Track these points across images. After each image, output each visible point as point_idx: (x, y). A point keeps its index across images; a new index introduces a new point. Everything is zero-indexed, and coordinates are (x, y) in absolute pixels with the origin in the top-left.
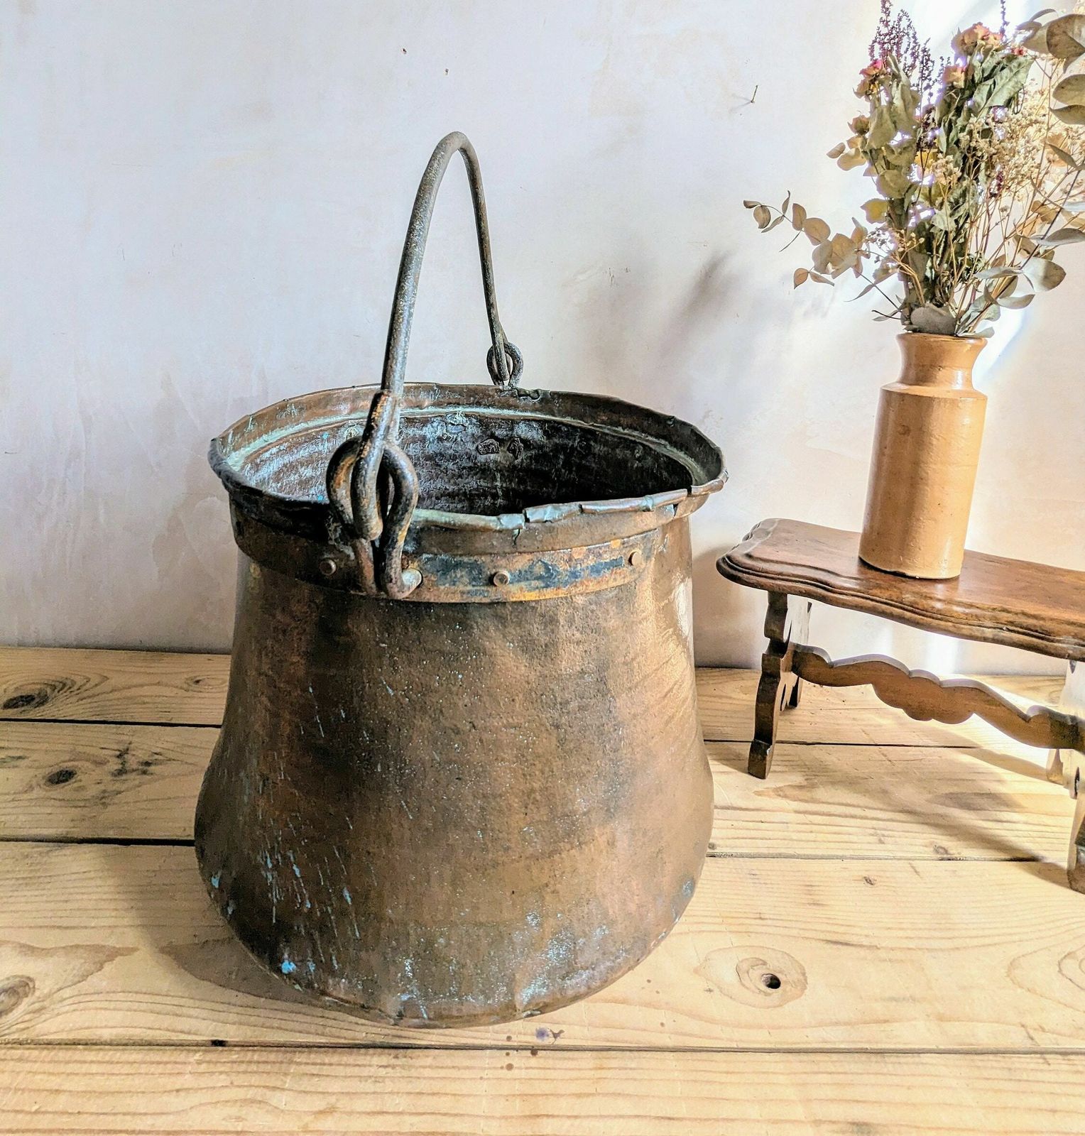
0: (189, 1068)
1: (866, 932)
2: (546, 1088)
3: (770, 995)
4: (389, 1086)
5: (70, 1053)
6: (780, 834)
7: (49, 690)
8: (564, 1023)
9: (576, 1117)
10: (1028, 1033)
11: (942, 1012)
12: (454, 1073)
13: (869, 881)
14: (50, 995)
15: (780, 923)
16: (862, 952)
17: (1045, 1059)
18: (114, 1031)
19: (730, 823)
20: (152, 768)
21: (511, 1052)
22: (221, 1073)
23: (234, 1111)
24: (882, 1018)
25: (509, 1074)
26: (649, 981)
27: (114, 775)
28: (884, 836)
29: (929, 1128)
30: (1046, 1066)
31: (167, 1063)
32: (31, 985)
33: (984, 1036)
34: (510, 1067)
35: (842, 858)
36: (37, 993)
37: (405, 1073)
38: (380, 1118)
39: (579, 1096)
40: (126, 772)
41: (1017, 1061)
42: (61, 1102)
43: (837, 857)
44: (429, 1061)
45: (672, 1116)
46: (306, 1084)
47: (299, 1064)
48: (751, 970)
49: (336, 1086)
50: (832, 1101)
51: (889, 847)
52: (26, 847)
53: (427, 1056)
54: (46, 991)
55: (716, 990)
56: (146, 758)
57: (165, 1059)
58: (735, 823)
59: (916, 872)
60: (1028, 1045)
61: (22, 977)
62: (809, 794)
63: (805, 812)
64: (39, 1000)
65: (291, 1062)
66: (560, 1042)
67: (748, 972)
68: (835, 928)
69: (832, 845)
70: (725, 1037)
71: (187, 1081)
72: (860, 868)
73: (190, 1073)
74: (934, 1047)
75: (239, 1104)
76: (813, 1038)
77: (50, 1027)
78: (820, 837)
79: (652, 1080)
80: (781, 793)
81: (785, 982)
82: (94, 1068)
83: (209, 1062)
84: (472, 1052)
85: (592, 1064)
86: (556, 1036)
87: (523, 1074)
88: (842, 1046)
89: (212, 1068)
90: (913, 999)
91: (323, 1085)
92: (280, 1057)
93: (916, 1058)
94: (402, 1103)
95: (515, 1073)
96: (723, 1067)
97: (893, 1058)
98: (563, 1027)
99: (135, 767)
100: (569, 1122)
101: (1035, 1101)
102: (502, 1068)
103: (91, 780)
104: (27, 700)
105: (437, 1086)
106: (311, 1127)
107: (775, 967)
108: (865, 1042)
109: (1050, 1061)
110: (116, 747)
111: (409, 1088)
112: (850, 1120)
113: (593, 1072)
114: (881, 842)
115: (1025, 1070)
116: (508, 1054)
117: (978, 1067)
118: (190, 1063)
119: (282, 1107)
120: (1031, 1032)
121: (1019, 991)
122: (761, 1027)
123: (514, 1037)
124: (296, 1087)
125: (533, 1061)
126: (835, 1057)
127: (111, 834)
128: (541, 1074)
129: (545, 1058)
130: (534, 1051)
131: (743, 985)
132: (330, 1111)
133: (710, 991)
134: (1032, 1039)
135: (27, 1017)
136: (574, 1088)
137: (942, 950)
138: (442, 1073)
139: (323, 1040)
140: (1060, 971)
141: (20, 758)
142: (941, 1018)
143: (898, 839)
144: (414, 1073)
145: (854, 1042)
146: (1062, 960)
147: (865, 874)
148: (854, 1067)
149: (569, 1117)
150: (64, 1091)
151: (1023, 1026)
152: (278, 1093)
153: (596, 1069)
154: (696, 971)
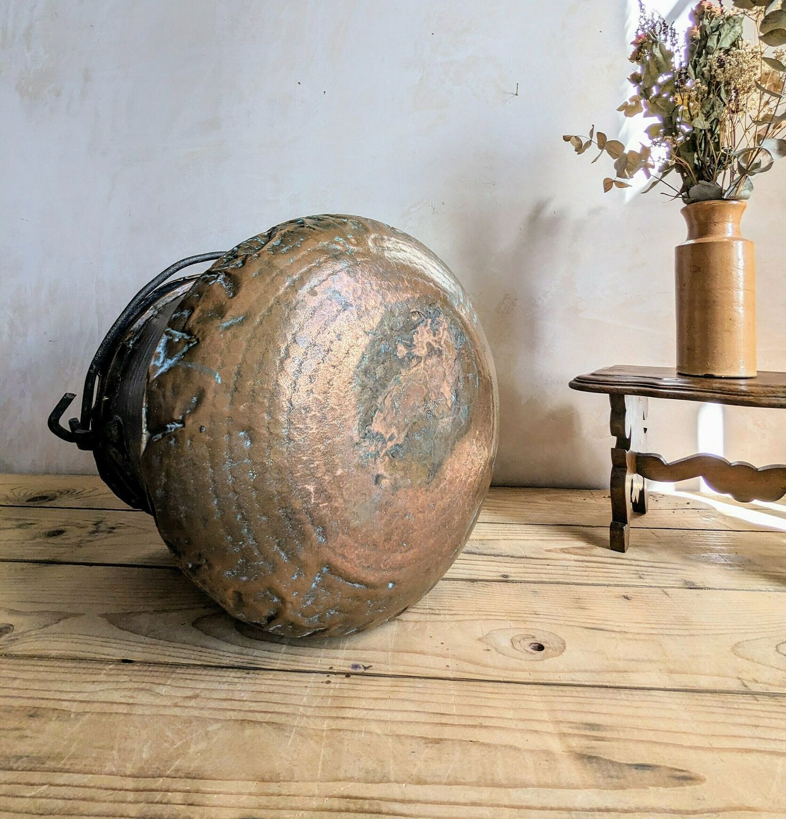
0: (105, 672)
1: (618, 624)
2: (353, 694)
3: (535, 654)
4: (239, 687)
5: (27, 661)
6: (561, 572)
7: (58, 494)
8: (373, 662)
9: (371, 709)
10: (742, 682)
11: (672, 668)
12: (287, 683)
13: (626, 598)
14: (22, 633)
15: (551, 617)
16: (614, 635)
17: (755, 697)
18: (59, 652)
19: (523, 565)
20: (114, 531)
21: (331, 675)
22: (125, 675)
23: (129, 693)
24: (622, 669)
25: (328, 686)
26: (442, 643)
27: (90, 533)
28: (643, 574)
29: (648, 730)
30: (756, 702)
31: (90, 669)
32: (12, 628)
33: (704, 682)
34: (328, 682)
35: (608, 585)
36: (14, 632)
37: (253, 682)
38: (230, 702)
39: (376, 699)
40: (97, 532)
41: (730, 698)
42: (16, 684)
43: (604, 585)
44: (271, 677)
45: (444, 713)
46: (181, 683)
47: (178, 673)
48: (522, 641)
49: (202, 685)
50: (572, 711)
51: (647, 581)
52: (25, 565)
53: (270, 674)
54: (20, 631)
55: (493, 650)
56: (113, 526)
57: (89, 666)
58: (526, 565)
59: (666, 594)
60: (743, 689)
61: (7, 624)
62: (589, 552)
63: (582, 561)
64: (15, 635)
65: (174, 672)
66: (367, 671)
67: (520, 642)
68: (594, 621)
69: (601, 578)
70: (493, 674)
71: (102, 677)
72: (622, 591)
73: (105, 674)
74: (662, 687)
75: (132, 690)
76: (565, 678)
77: (18, 648)
78: (592, 574)
79: (432, 694)
80: (566, 551)
81: (549, 648)
82: (42, 669)
83: (117, 669)
84: (302, 674)
85: (390, 683)
86: (365, 668)
87: (337, 686)
88: (587, 683)
89: (119, 672)
90: (651, 661)
91: (192, 684)
92: (167, 669)
93: (647, 692)
94: (245, 696)
95: (332, 685)
96: (491, 690)
97: (627, 691)
98: (372, 664)
99: (104, 529)
100: (365, 712)
101: (743, 720)
102: (323, 682)
103: (73, 535)
104: (44, 498)
105: (272, 689)
106: (180, 704)
107: (540, 639)
108: (607, 682)
109: (759, 699)
110: (96, 520)
111: (253, 688)
112: (585, 722)
113: (389, 688)
114: (641, 578)
115: (737, 703)
116: (328, 676)
117: (697, 699)
118: (105, 669)
119: (163, 693)
120: (746, 683)
121: (739, 660)
122: (524, 671)
123: (334, 668)
124: (174, 684)
125: (347, 680)
126: (579, 689)
127: (81, 561)
128: (351, 686)
129: (354, 679)
130: (348, 675)
131: (514, 648)
132: (196, 697)
133: (488, 650)
134: (746, 686)
135: (4, 643)
136: (373, 695)
137: (679, 635)
138: (278, 683)
139: (199, 663)
140: (777, 650)
141: (31, 524)
142: (671, 672)
143: (655, 577)
144: (258, 681)
145: (596, 681)
146: (780, 644)
147: (625, 594)
148: (594, 695)
149: (365, 709)
150: (19, 678)
151: (739, 679)
152: (161, 687)
153: (391, 686)
154: (479, 639)
